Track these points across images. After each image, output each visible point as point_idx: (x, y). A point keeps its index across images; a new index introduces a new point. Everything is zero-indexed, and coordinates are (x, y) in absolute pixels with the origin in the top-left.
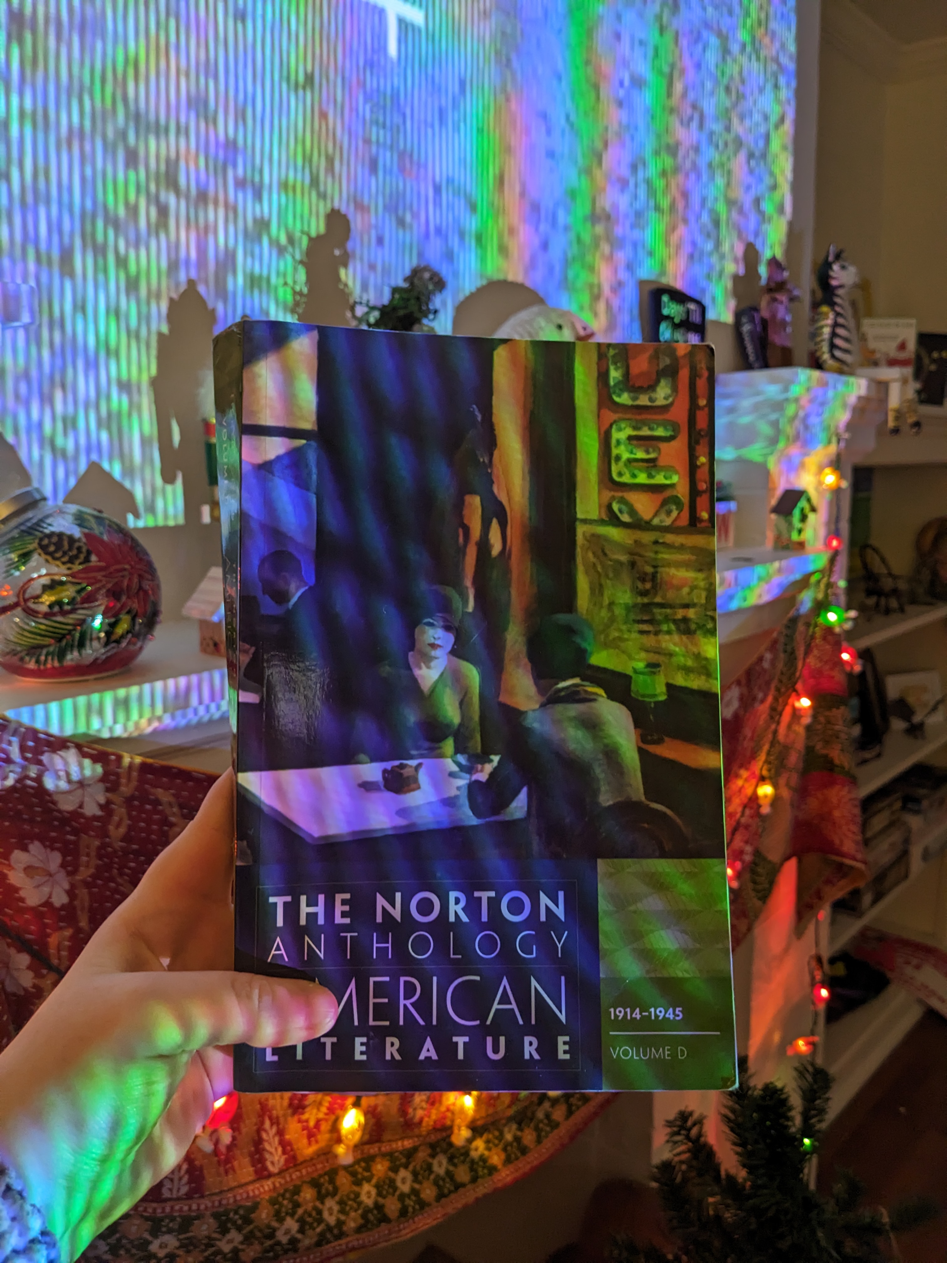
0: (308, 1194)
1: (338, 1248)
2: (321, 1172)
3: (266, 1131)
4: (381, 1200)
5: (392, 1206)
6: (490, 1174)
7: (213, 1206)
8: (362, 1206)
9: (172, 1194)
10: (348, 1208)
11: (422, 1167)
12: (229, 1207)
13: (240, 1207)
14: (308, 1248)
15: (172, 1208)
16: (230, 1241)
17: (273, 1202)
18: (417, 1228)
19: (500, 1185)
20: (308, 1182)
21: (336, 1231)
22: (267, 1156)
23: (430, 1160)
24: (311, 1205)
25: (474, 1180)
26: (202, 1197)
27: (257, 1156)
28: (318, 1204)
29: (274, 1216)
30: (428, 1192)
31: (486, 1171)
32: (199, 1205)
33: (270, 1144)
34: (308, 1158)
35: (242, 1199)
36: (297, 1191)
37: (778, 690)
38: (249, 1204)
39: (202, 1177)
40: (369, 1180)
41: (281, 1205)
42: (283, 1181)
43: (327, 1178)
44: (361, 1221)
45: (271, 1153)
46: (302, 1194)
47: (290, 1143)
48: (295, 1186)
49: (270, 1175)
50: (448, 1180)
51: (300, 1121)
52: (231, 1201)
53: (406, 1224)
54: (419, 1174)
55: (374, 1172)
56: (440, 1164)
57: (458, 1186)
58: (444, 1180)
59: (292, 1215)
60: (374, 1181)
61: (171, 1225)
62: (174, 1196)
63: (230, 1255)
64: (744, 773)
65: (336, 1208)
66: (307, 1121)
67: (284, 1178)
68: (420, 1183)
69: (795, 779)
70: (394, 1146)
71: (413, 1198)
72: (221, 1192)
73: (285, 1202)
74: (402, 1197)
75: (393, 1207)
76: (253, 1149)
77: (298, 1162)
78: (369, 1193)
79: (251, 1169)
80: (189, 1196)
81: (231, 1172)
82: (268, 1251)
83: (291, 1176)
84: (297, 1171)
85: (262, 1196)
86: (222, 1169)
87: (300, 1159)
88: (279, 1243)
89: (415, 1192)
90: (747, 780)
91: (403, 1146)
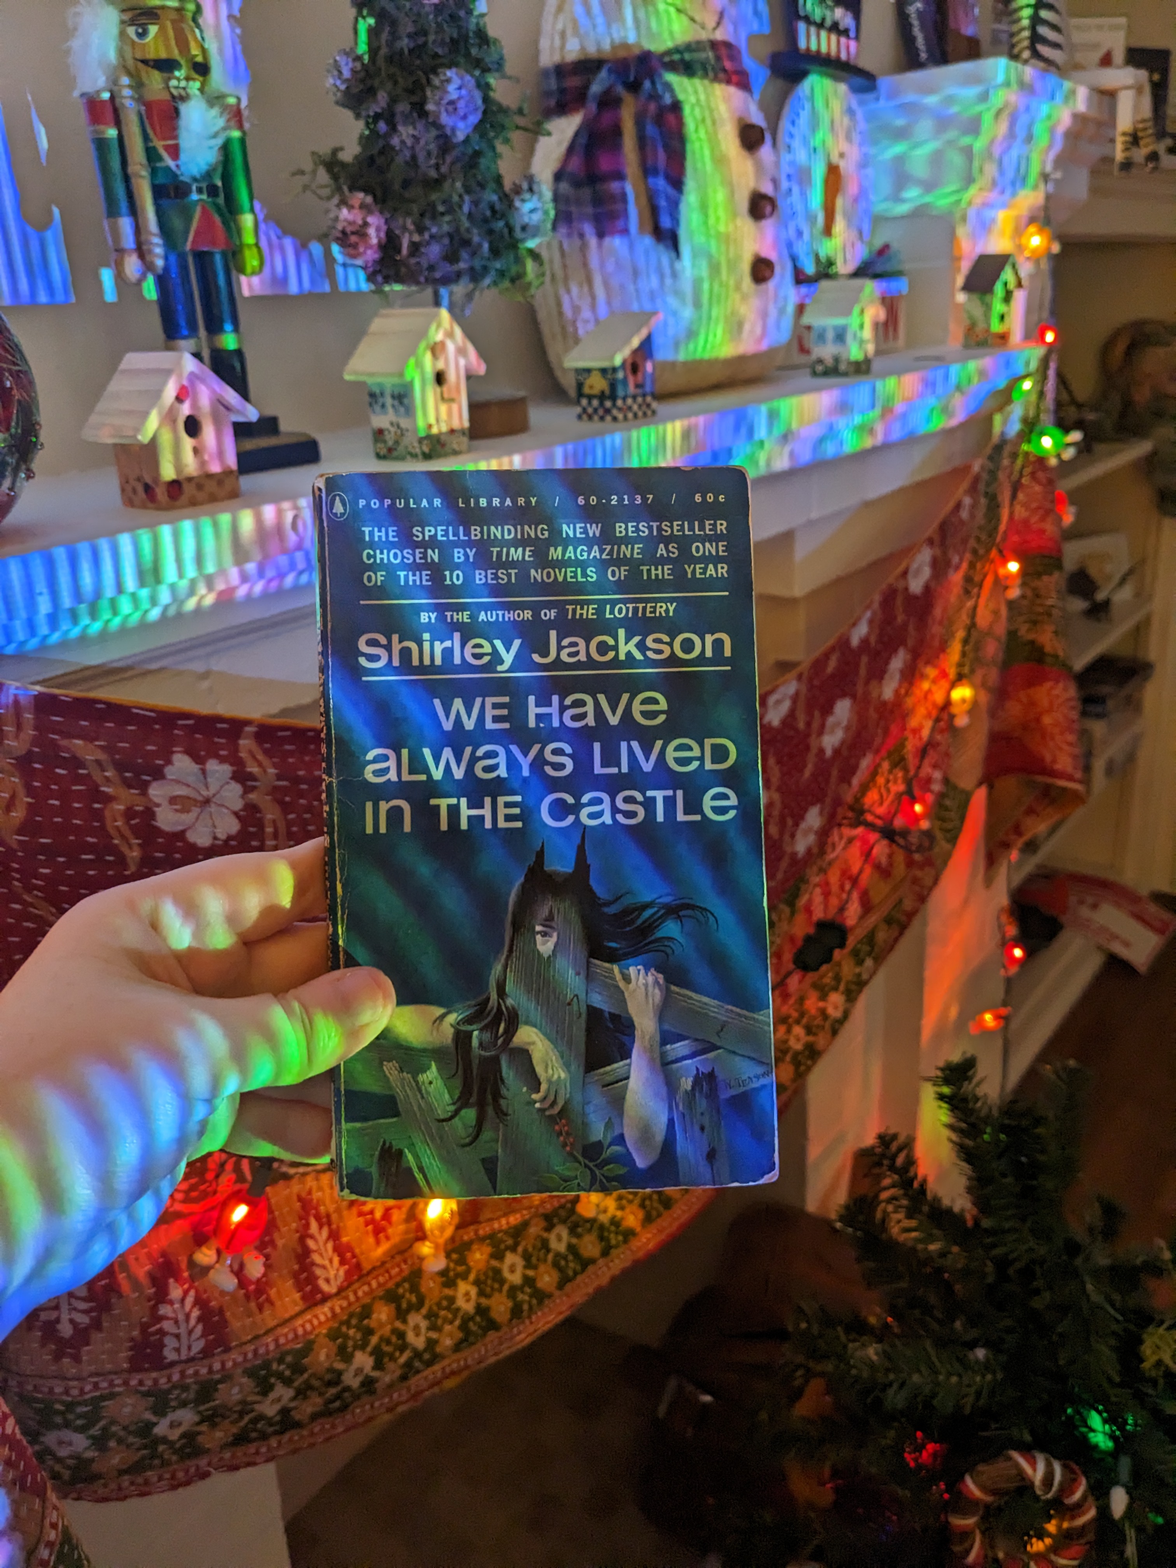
0: (383, 1314)
1: (431, 1377)
2: (398, 1279)
3: (312, 1237)
4: (484, 1301)
5: (500, 1307)
6: (626, 1241)
7: (245, 1360)
8: (460, 1314)
9: (179, 1355)
10: (440, 1322)
11: (534, 1247)
12: (270, 1356)
13: (288, 1353)
14: (391, 1386)
15: (182, 1373)
16: (279, 1400)
17: (334, 1335)
18: (535, 1331)
19: (640, 1254)
20: (381, 1298)
21: (427, 1356)
22: (318, 1272)
23: (545, 1235)
24: (388, 1328)
25: (605, 1253)
26: (228, 1350)
27: (305, 1275)
28: (398, 1324)
29: (337, 1355)
30: (547, 1278)
31: (620, 1238)
32: (223, 1364)
33: (321, 1255)
34: (379, 1264)
35: (288, 1342)
36: (366, 1312)
37: (975, 552)
38: (299, 1346)
39: (224, 1323)
40: (464, 1276)
41: (346, 1337)
42: (345, 1304)
43: (406, 1285)
44: (460, 1335)
45: (324, 1267)
46: (374, 1316)
47: (349, 1248)
48: (364, 1307)
49: (326, 1298)
50: (570, 1257)
51: (361, 1214)
52: (272, 1347)
53: (521, 1328)
54: (531, 1256)
55: (472, 1264)
56: (559, 1238)
57: (585, 1263)
58: (565, 1258)
59: (363, 1347)
60: (472, 1277)
61: (184, 1395)
62: (184, 1357)
63: (278, 1418)
64: (931, 672)
65: (424, 1324)
66: (372, 1212)
67: (346, 1298)
68: (535, 1268)
69: (994, 676)
70: (496, 1225)
71: (528, 1290)
72: (256, 1337)
73: (352, 1332)
74: (513, 1290)
75: (502, 1308)
76: (296, 1267)
77: (365, 1272)
78: (467, 1294)
79: (297, 1296)
80: (207, 1353)
81: (266, 1305)
82: (332, 1401)
83: (355, 1293)
84: (364, 1284)
85: (316, 1332)
86: (253, 1305)
87: (366, 1266)
88: (347, 1389)
89: (529, 1281)
90: (934, 681)
91: (508, 1223)
